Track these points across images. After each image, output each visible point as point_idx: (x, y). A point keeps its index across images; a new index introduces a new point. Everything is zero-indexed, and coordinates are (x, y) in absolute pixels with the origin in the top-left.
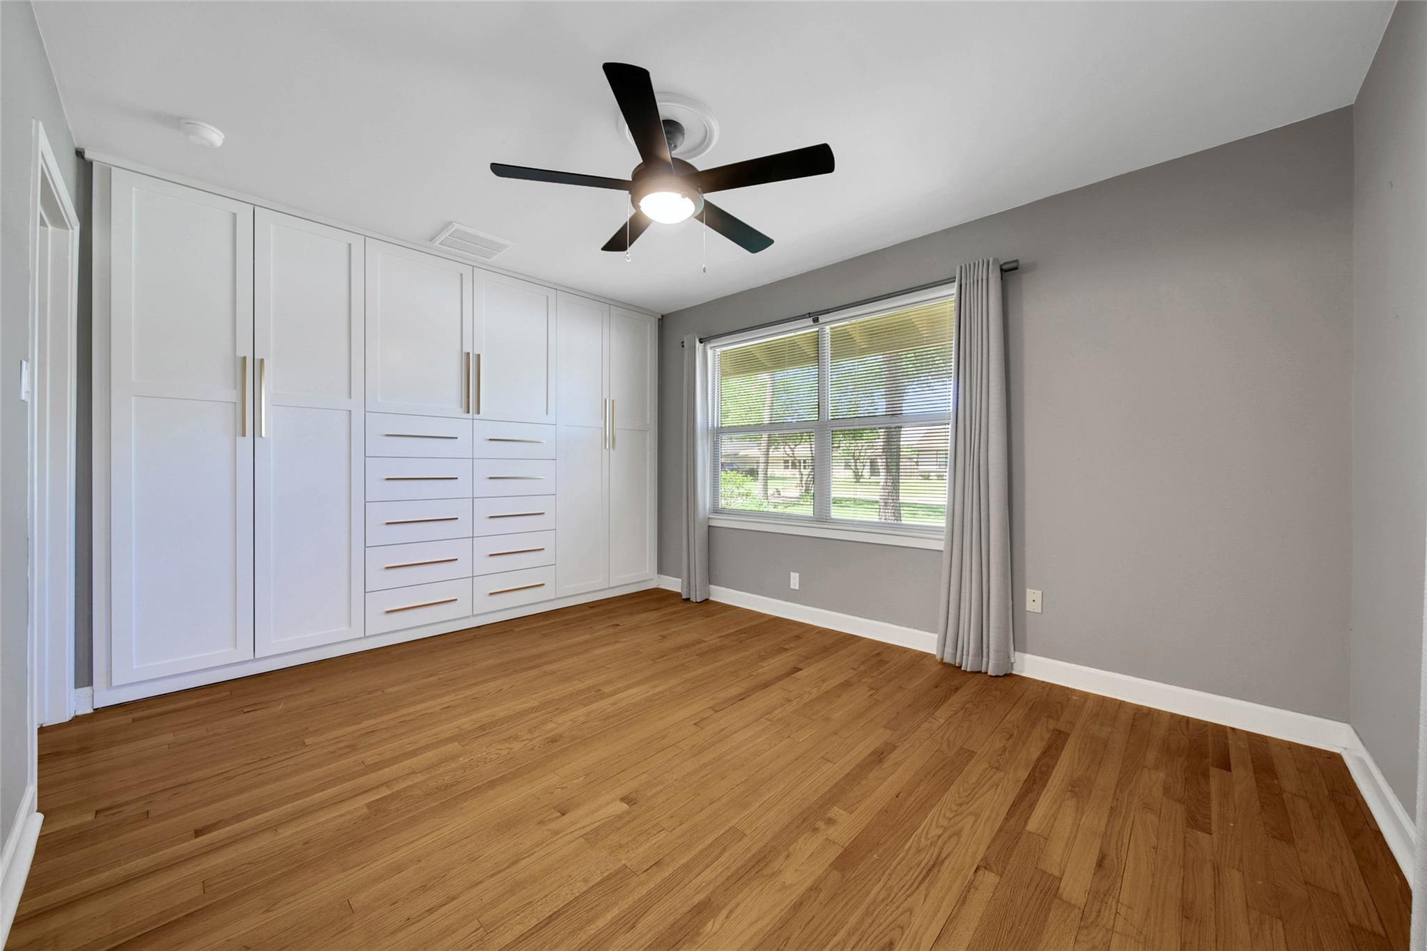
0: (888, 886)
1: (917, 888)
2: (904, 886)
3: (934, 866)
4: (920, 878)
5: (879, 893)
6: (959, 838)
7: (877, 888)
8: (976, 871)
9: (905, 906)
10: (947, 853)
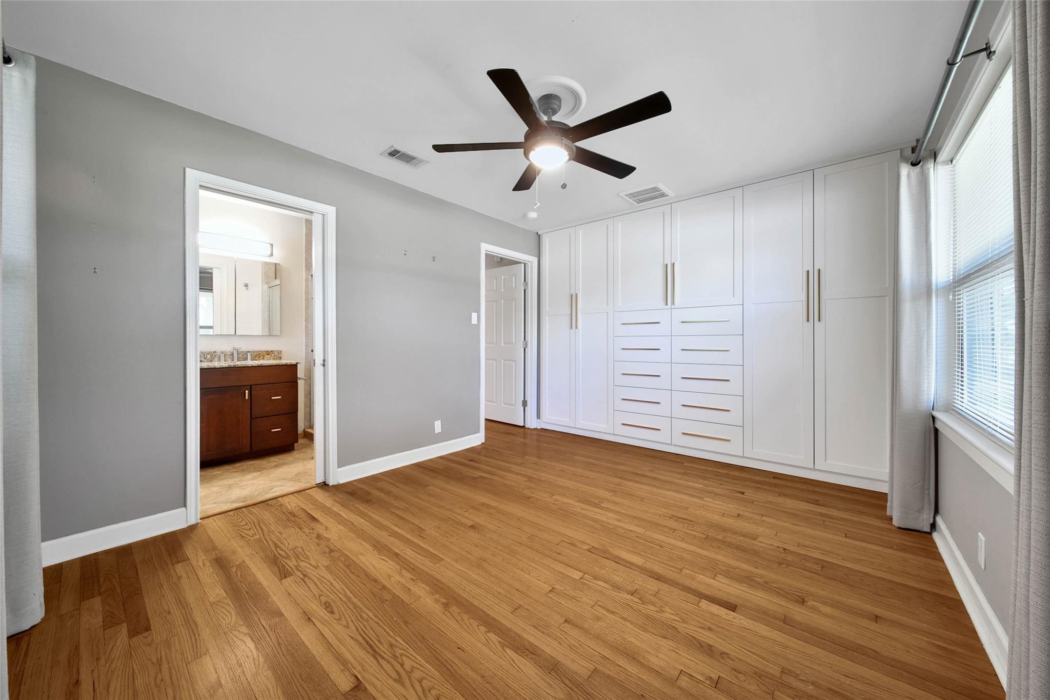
0: (370, 620)
1: (361, 635)
2: (366, 628)
3: (374, 650)
4: (368, 639)
5: (367, 614)
6: (395, 680)
7: (370, 614)
8: (356, 677)
9: (351, 624)
10: (381, 663)
